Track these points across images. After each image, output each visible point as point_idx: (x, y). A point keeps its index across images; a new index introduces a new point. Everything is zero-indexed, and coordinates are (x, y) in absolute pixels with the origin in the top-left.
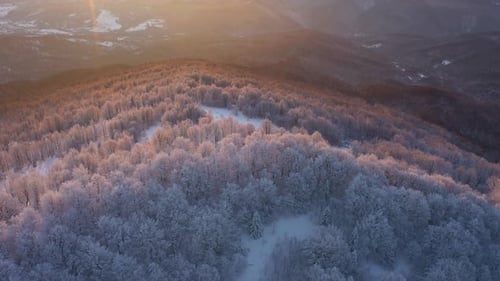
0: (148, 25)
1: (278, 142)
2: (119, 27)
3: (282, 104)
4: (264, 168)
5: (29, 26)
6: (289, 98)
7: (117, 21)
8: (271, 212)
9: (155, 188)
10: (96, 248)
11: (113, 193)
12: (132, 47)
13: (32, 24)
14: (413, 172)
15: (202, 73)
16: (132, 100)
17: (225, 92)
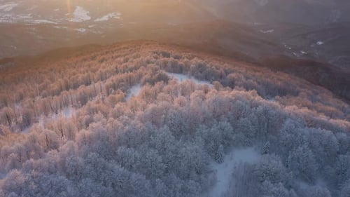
0: (109, 17)
1: (230, 96)
2: (89, 18)
3: (221, 70)
4: (221, 114)
5: (26, 18)
6: (225, 67)
7: (88, 14)
8: (229, 145)
9: (152, 128)
10: (119, 169)
11: (125, 131)
12: (99, 32)
13: (28, 16)
14: (323, 118)
15: (160, 49)
16: (116, 68)
17: (180, 62)
